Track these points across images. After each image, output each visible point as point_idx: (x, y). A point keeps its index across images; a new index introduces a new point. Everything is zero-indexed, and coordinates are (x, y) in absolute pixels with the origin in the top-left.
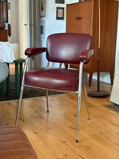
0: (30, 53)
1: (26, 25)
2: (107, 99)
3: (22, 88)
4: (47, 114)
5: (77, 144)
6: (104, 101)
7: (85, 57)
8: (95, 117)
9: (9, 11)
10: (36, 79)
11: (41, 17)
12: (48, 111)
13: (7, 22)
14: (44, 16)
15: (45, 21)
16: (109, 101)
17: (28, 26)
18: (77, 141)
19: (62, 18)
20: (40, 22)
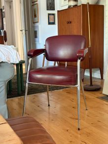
0: (32, 54)
1: (21, 31)
2: (100, 92)
3: (27, 85)
4: (48, 107)
5: (79, 132)
6: (98, 94)
7: (82, 55)
8: (92, 107)
9: (4, 19)
10: (39, 76)
11: (34, 23)
12: (49, 105)
13: (3, 29)
14: (38, 22)
15: (38, 26)
16: (101, 93)
17: (24, 31)
18: (79, 129)
19: (54, 23)
20: (34, 27)
